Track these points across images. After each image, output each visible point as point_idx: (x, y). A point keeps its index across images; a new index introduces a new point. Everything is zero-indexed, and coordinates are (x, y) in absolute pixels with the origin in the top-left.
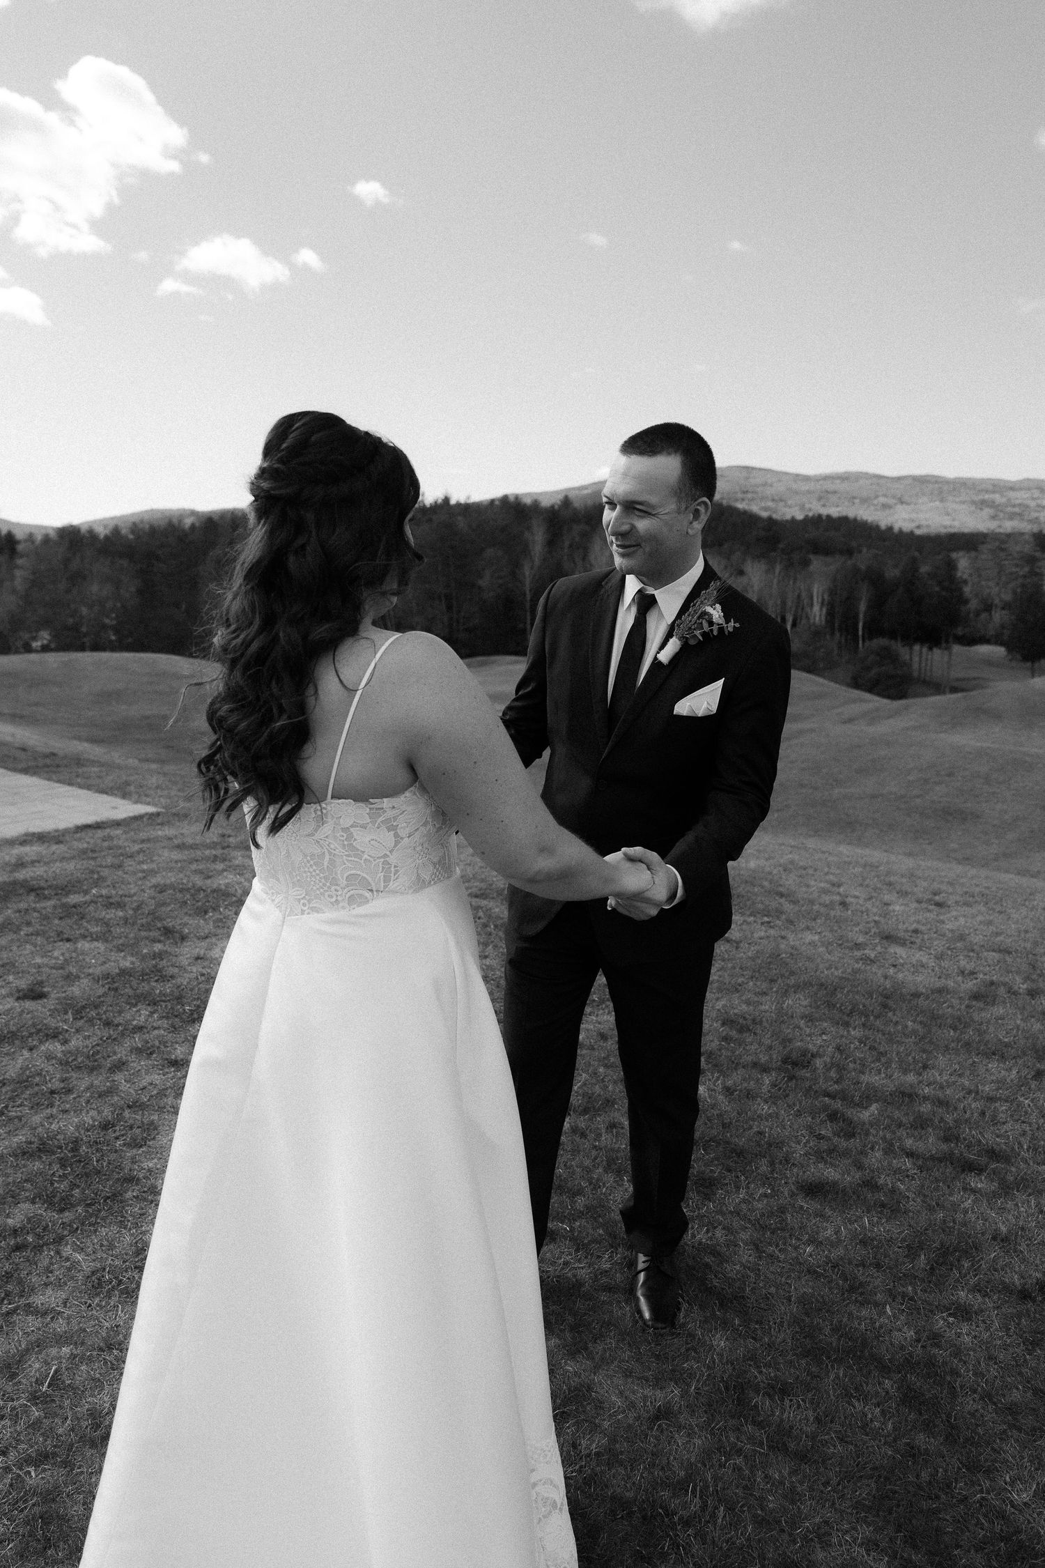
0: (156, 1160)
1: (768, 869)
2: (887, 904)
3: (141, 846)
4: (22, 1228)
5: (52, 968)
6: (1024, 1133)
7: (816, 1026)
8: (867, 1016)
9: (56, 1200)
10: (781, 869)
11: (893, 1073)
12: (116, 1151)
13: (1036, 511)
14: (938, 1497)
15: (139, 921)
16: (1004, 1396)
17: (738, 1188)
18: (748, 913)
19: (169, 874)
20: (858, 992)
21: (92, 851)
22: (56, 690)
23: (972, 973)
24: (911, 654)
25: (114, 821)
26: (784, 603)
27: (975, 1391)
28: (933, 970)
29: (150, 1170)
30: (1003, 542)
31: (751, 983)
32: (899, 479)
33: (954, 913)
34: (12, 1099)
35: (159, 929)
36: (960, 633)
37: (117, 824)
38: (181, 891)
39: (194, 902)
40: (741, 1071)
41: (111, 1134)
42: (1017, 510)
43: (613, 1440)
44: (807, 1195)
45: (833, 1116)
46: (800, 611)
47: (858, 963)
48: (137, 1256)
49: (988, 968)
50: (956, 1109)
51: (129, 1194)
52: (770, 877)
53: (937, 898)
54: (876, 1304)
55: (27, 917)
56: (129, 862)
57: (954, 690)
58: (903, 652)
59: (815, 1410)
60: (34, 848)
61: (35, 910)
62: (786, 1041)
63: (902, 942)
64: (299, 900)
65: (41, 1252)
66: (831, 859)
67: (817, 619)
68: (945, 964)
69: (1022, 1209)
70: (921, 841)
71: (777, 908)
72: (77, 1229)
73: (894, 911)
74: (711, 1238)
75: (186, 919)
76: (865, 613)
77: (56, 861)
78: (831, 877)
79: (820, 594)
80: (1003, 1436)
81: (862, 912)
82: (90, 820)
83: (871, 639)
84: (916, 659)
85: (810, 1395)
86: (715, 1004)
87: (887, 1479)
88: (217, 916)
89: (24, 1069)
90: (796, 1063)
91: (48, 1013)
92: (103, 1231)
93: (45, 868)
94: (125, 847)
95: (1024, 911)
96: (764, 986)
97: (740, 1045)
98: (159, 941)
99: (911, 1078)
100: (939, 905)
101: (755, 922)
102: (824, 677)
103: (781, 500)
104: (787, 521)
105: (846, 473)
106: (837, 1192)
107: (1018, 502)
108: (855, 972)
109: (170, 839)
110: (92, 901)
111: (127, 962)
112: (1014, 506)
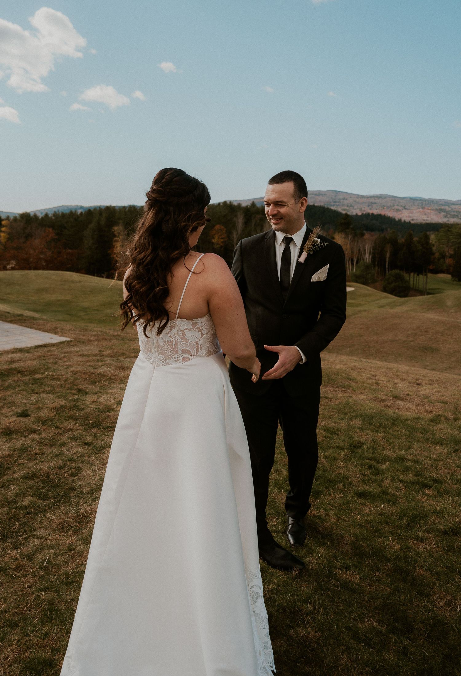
0: (82, 482)
1: (344, 369)
2: (396, 384)
3: (64, 355)
4: (29, 506)
5: (31, 404)
6: (449, 473)
7: (364, 432)
8: (386, 428)
9: (42, 496)
10: (350, 369)
11: (396, 450)
12: (65, 478)
14: (407, 605)
15: (67, 386)
16: (435, 569)
17: (330, 494)
18: (335, 386)
19: (78, 367)
20: (382, 419)
21: (43, 356)
22: (18, 287)
23: (431, 412)
24: (409, 277)
25: (51, 344)
26: (352, 252)
27: (423, 567)
28: (414, 411)
29: (80, 485)
30: (450, 228)
31: (336, 415)
32: (404, 198)
33: (425, 388)
34: (19, 456)
35: (76, 389)
36: (431, 268)
37: (53, 345)
38: (84, 374)
39: (90, 379)
40: (332, 450)
41: (62, 471)
42: (455, 213)
43: (278, 586)
44: (358, 497)
45: (370, 467)
46: (360, 256)
47: (383, 407)
48: (78, 517)
49: (438, 410)
50: (421, 464)
51: (72, 494)
52: (346, 372)
53: (417, 382)
54: (385, 537)
55: (18, 384)
56: (59, 361)
57: (429, 294)
58: (406, 276)
59: (359, 575)
60: (18, 355)
61: (21, 380)
62: (351, 438)
63: (402, 399)
64: (161, 360)
65: (37, 516)
66: (372, 365)
67: (368, 260)
68: (420, 408)
69: (446, 502)
70: (413, 361)
71: (348, 385)
72: (52, 507)
73: (399, 386)
74: (318, 513)
75: (87, 386)
76: (389, 258)
77: (28, 360)
78: (372, 373)
79: (369, 248)
80: (434, 583)
81: (385, 387)
82: (41, 343)
83: (392, 270)
84: (412, 279)
85: (358, 570)
86: (322, 423)
87: (387, 599)
88: (100, 384)
89: (22, 445)
90: (355, 447)
91: (31, 423)
92: (62, 508)
93: (24, 363)
94: (58, 355)
95: (454, 387)
96: (342, 416)
97: (331, 439)
98: (76, 395)
99: (403, 452)
100: (418, 384)
101: (338, 390)
102: (371, 287)
103: (351, 206)
104: (354, 215)
105: (380, 195)
106: (371, 496)
107: (456, 210)
108: (382, 411)
109: (77, 352)
110: (45, 377)
111: (63, 403)
112: (454, 212)
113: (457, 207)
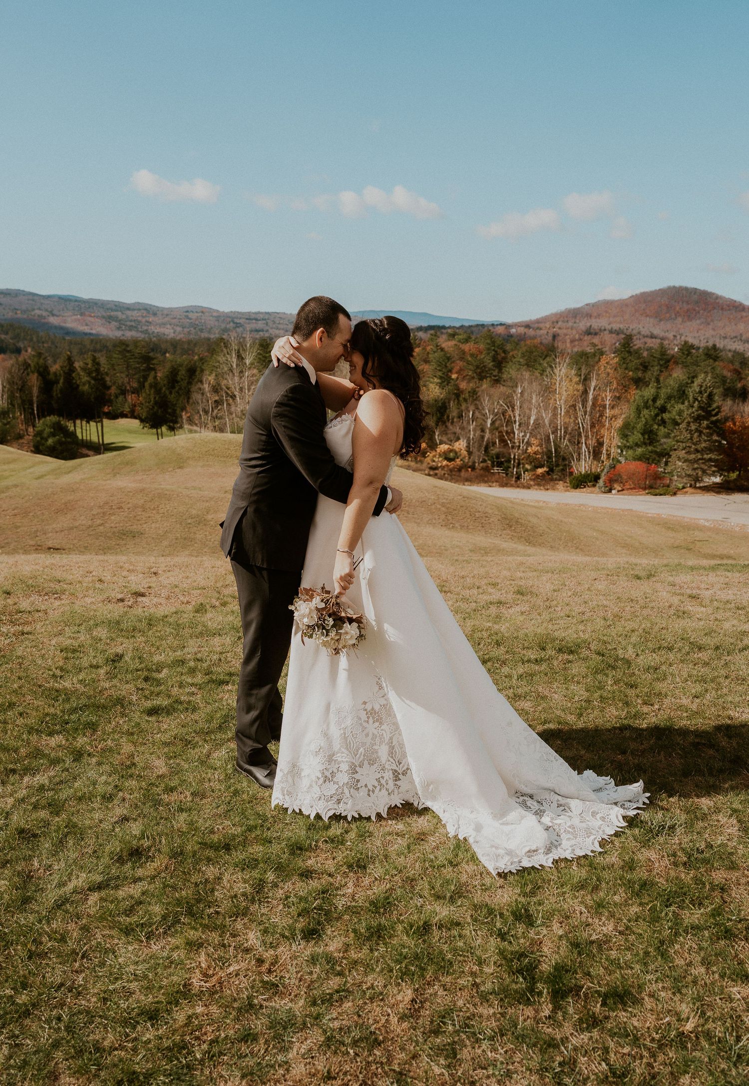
11: (169, 653)
13: (145, 325)
20: (132, 621)
23: (189, 602)
24: (75, 426)
36: (107, 411)
42: (133, 324)
44: (148, 715)
49: (196, 598)
50: (206, 661)
58: (69, 425)
62: (103, 651)
63: (143, 595)
76: (38, 397)
83: (44, 416)
84: (79, 430)
90: (114, 660)
100: (155, 573)
102: (13, 447)
106: (162, 709)
107: (133, 318)
112: (131, 321)
113: (135, 313)
